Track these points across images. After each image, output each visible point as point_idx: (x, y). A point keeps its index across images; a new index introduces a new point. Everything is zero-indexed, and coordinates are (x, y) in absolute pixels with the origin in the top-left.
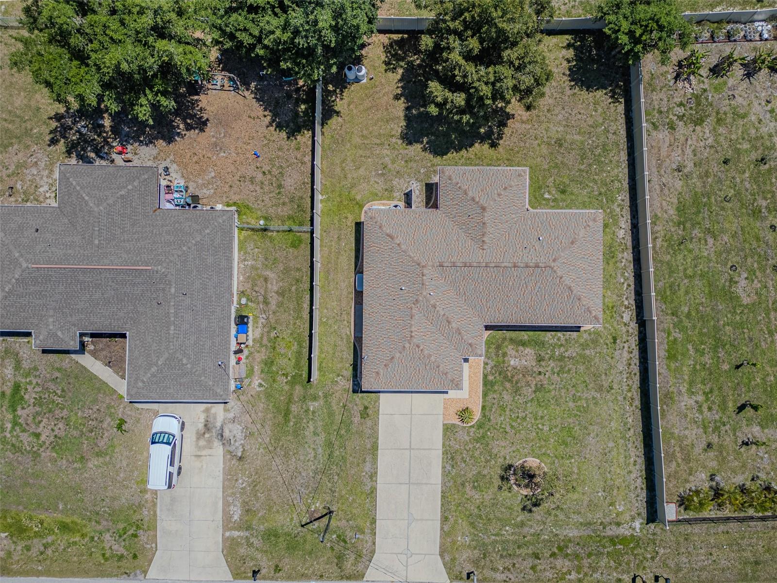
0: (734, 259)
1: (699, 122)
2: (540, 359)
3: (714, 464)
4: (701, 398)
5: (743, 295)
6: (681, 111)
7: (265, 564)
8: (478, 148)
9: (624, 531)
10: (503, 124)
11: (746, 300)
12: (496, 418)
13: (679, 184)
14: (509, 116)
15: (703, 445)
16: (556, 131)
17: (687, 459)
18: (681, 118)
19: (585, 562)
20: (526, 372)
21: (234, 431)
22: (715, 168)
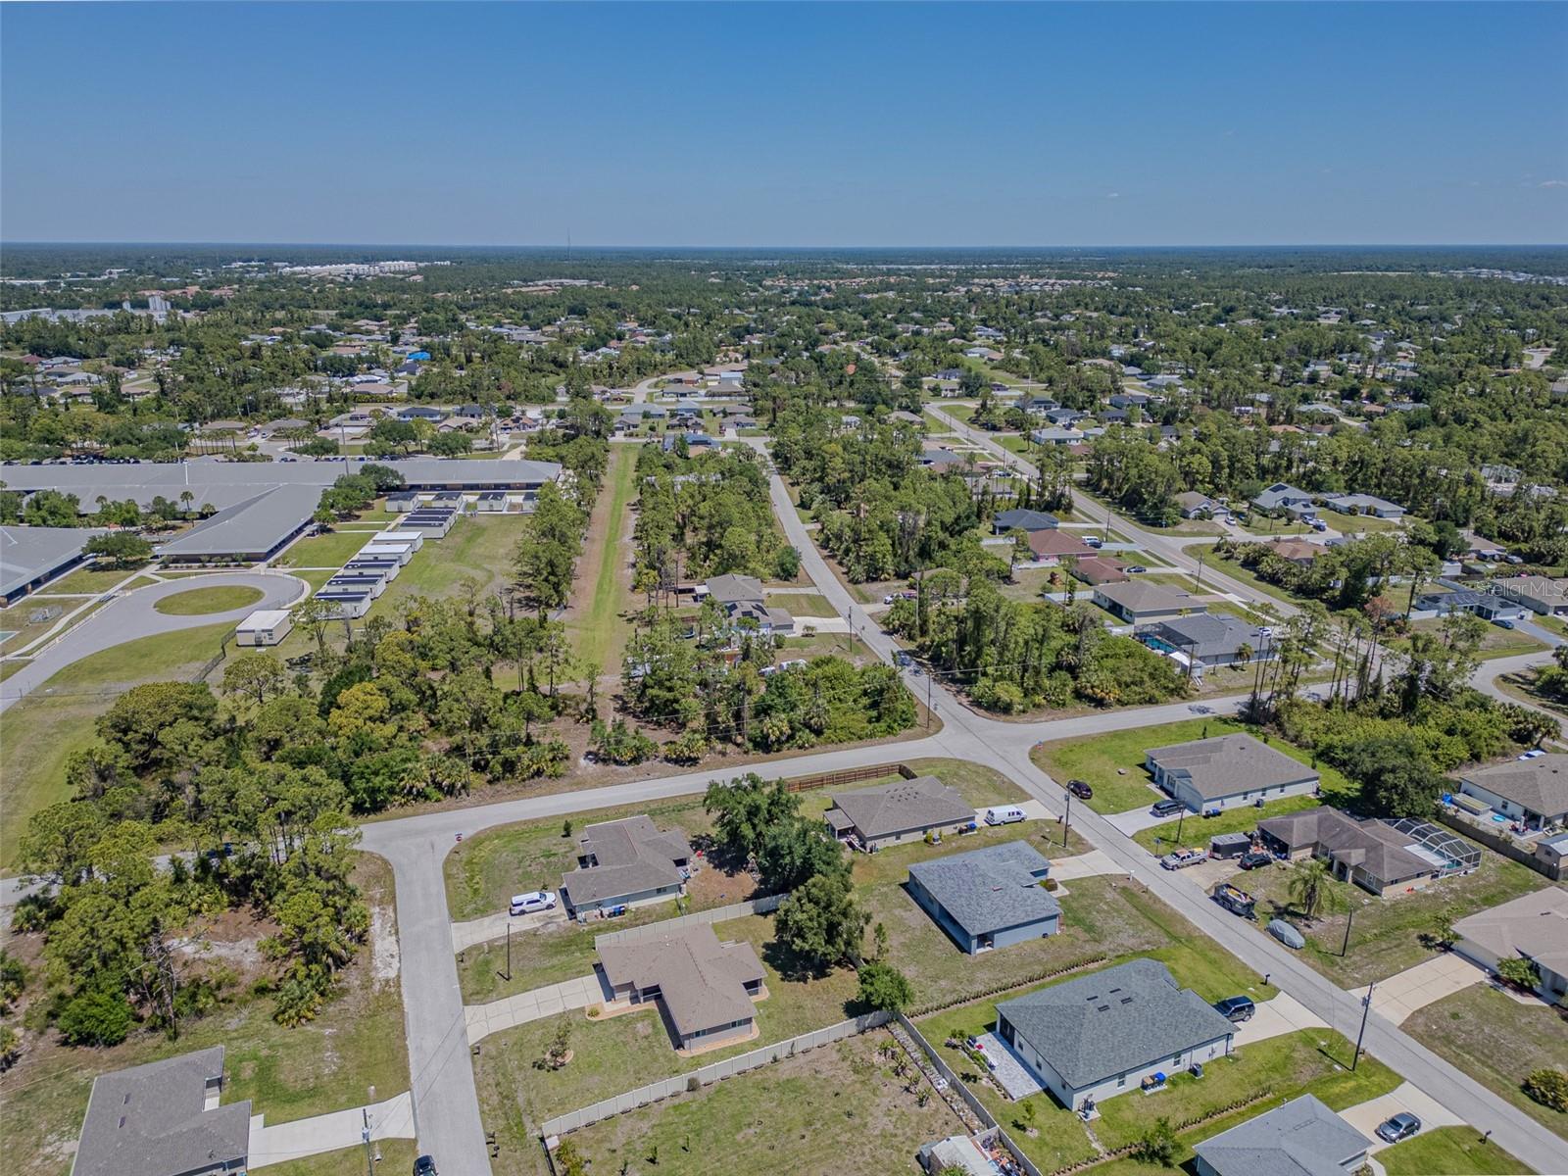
0: (766, 1121)
1: (856, 1071)
2: (646, 1037)
3: (599, 1157)
4: (650, 1134)
5: (742, 1134)
6: (858, 1060)
7: (467, 964)
8: (778, 974)
9: (529, 1125)
10: (798, 980)
11: (739, 1137)
12: (596, 1029)
13: (806, 1074)
14: (805, 982)
15: (613, 1147)
16: (808, 1003)
17: (601, 1141)
18: (853, 1061)
19: (499, 1112)
20: (635, 1034)
21: (552, 928)
22: (829, 1091)
